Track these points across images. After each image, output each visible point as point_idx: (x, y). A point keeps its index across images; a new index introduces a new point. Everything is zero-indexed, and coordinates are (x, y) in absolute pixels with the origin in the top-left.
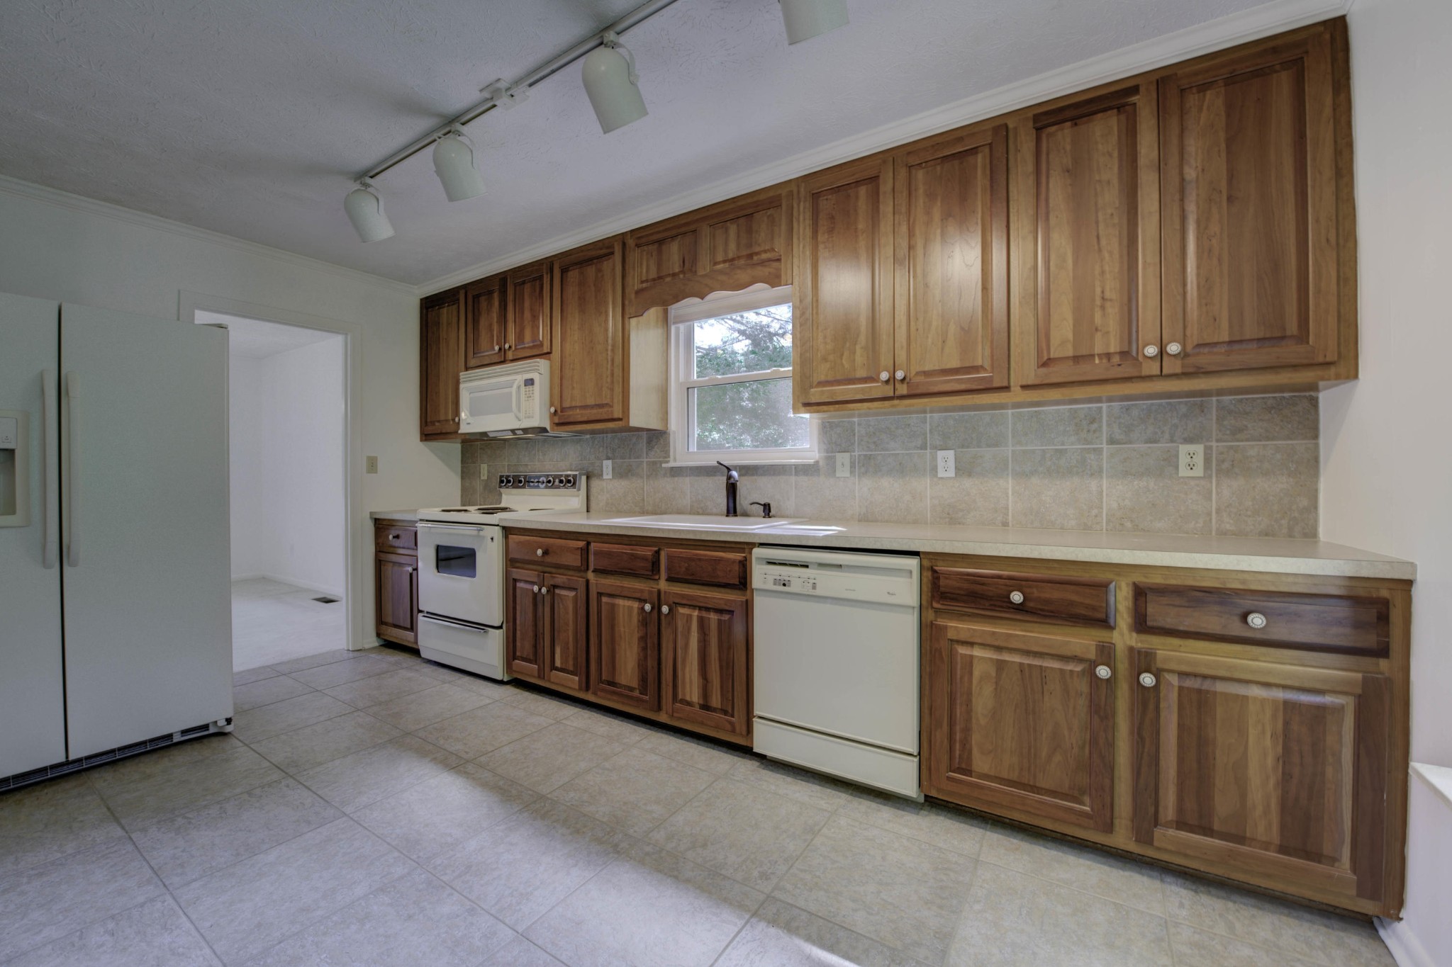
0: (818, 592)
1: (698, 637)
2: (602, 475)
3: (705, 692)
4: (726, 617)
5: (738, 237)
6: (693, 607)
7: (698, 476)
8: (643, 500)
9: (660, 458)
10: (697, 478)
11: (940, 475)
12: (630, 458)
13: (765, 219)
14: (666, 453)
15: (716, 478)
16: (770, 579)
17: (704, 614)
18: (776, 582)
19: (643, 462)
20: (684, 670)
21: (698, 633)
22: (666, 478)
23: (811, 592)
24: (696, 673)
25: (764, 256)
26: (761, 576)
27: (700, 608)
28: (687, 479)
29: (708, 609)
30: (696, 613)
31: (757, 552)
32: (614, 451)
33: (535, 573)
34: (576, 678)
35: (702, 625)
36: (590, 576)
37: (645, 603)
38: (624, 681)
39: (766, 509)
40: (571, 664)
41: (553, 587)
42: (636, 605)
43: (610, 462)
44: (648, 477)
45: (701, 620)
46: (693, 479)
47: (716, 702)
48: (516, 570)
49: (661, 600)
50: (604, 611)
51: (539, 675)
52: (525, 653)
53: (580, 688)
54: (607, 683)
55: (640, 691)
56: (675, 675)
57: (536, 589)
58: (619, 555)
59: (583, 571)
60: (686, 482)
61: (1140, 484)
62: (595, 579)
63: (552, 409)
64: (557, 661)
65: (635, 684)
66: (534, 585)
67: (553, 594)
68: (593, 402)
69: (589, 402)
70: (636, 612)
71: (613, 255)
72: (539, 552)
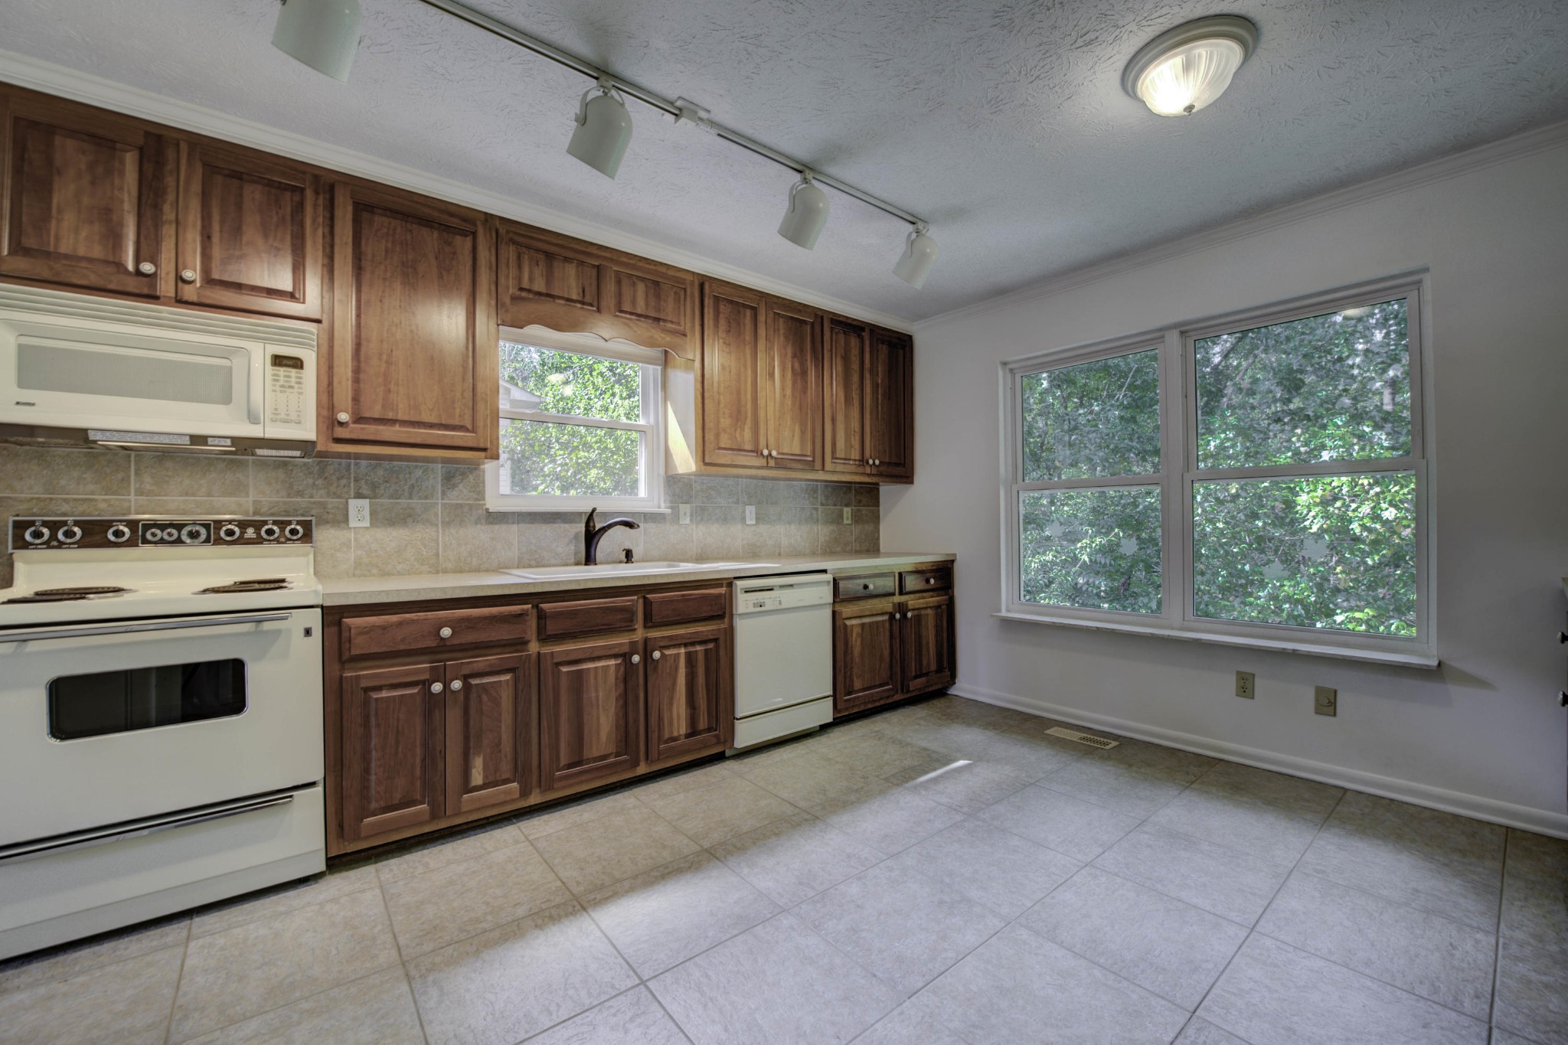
0: (784, 606)
1: (686, 672)
2: (346, 520)
3: (693, 720)
4: (711, 646)
5: (647, 296)
6: (679, 646)
7: (532, 523)
8: (437, 555)
9: (468, 499)
10: (531, 525)
11: (748, 523)
12: (410, 498)
13: (672, 294)
14: (478, 494)
15: (556, 525)
16: (751, 604)
17: (691, 649)
18: (755, 605)
19: (437, 504)
20: (670, 710)
21: (686, 667)
22: (479, 526)
23: (780, 607)
24: (684, 707)
25: (669, 325)
26: (743, 603)
27: (686, 645)
28: (515, 527)
29: (693, 644)
30: (682, 650)
31: (740, 584)
32: (374, 486)
33: (422, 667)
34: (515, 784)
35: (690, 659)
36: (534, 647)
37: (626, 657)
38: (595, 753)
39: (629, 555)
40: (506, 769)
41: (465, 678)
42: (612, 662)
43: (366, 503)
44: (447, 524)
45: (689, 655)
46: (523, 526)
47: (703, 724)
48: (368, 673)
49: (647, 648)
50: (564, 683)
51: (434, 816)
52: (397, 797)
53: (525, 793)
54: (570, 766)
55: (618, 755)
56: (660, 719)
57: (437, 687)
58: (587, 611)
59: (522, 643)
60: (512, 531)
61: (831, 527)
62: (546, 650)
63: (343, 417)
64: (477, 777)
65: (612, 749)
66: (426, 684)
67: (467, 687)
68: (433, 419)
69: (426, 418)
70: (612, 670)
71: (474, 234)
72: (446, 632)
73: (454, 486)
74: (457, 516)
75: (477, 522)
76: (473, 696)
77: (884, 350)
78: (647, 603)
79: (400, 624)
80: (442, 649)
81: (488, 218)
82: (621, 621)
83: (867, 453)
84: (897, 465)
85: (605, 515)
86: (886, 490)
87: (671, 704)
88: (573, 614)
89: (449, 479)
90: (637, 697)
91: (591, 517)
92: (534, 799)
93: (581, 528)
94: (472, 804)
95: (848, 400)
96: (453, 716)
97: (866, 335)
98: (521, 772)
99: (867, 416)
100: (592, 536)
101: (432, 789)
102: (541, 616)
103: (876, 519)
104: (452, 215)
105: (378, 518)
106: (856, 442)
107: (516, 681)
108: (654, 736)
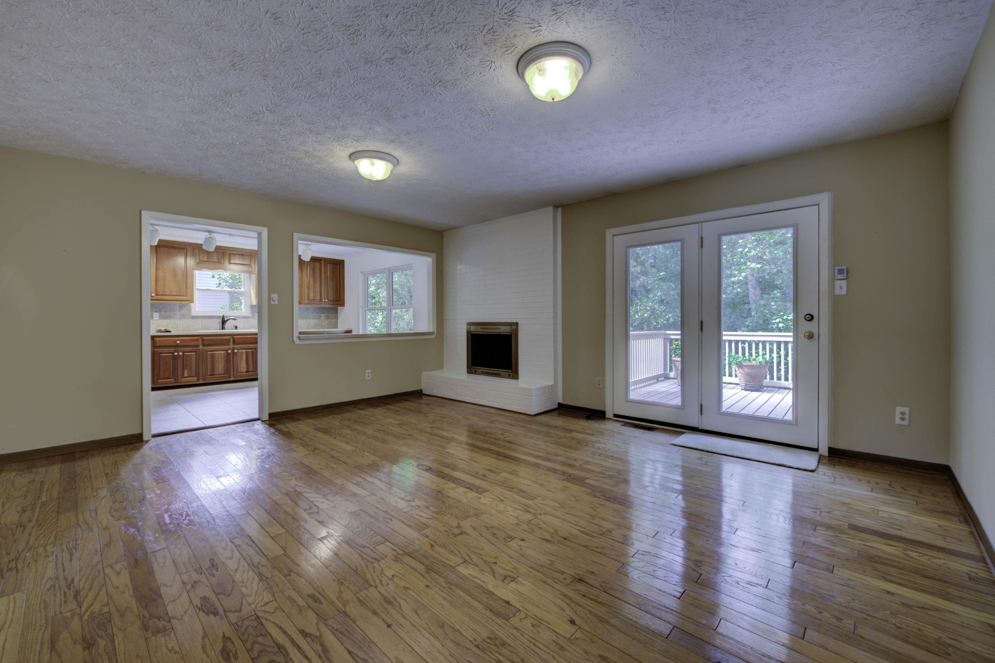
1: (245, 356)
3: (247, 369)
4: (251, 350)
5: (239, 258)
6: (243, 349)
8: (177, 326)
9: (186, 313)
10: (205, 319)
12: (169, 313)
13: (248, 257)
14: (189, 311)
15: (213, 319)
19: (177, 314)
20: (241, 365)
22: (192, 319)
24: (245, 364)
27: (245, 349)
29: (247, 349)
30: (244, 351)
32: (160, 309)
33: (173, 349)
34: (195, 378)
35: (247, 353)
36: (201, 347)
37: (227, 351)
38: (218, 373)
39: (236, 327)
40: (193, 374)
41: (183, 352)
42: (223, 352)
43: (158, 313)
44: (180, 319)
45: (246, 352)
46: (203, 319)
47: (251, 369)
48: (160, 350)
49: (233, 349)
50: (209, 356)
51: (175, 382)
52: (166, 377)
53: (198, 380)
54: (211, 375)
55: (224, 374)
56: (237, 367)
57: (176, 354)
58: (216, 339)
59: (198, 346)
60: (200, 321)
61: (316, 320)
62: (204, 348)
63: (153, 295)
64: (186, 375)
65: (223, 372)
66: (173, 353)
67: (183, 355)
68: (176, 294)
69: (174, 294)
70: (223, 354)
71: (186, 249)
72: (178, 342)
73: (182, 309)
74: (183, 316)
75: (189, 318)
76: (185, 357)
77: (329, 267)
78: (234, 338)
79: (167, 340)
80: (177, 346)
81: (190, 244)
82: (227, 342)
83: (323, 297)
84: (337, 301)
85: (227, 317)
86: (339, 308)
87: (241, 363)
88: (212, 340)
89: (181, 307)
90: (230, 361)
91: (223, 317)
92: (201, 382)
93: (221, 320)
94: (184, 381)
95: (314, 282)
96: (180, 361)
97: (323, 262)
98: (197, 375)
99: (323, 288)
100: (224, 322)
101: (175, 375)
102: (203, 340)
103: (337, 318)
104: (180, 244)
105: (160, 317)
106: (318, 294)
107: (196, 354)
108: (235, 372)
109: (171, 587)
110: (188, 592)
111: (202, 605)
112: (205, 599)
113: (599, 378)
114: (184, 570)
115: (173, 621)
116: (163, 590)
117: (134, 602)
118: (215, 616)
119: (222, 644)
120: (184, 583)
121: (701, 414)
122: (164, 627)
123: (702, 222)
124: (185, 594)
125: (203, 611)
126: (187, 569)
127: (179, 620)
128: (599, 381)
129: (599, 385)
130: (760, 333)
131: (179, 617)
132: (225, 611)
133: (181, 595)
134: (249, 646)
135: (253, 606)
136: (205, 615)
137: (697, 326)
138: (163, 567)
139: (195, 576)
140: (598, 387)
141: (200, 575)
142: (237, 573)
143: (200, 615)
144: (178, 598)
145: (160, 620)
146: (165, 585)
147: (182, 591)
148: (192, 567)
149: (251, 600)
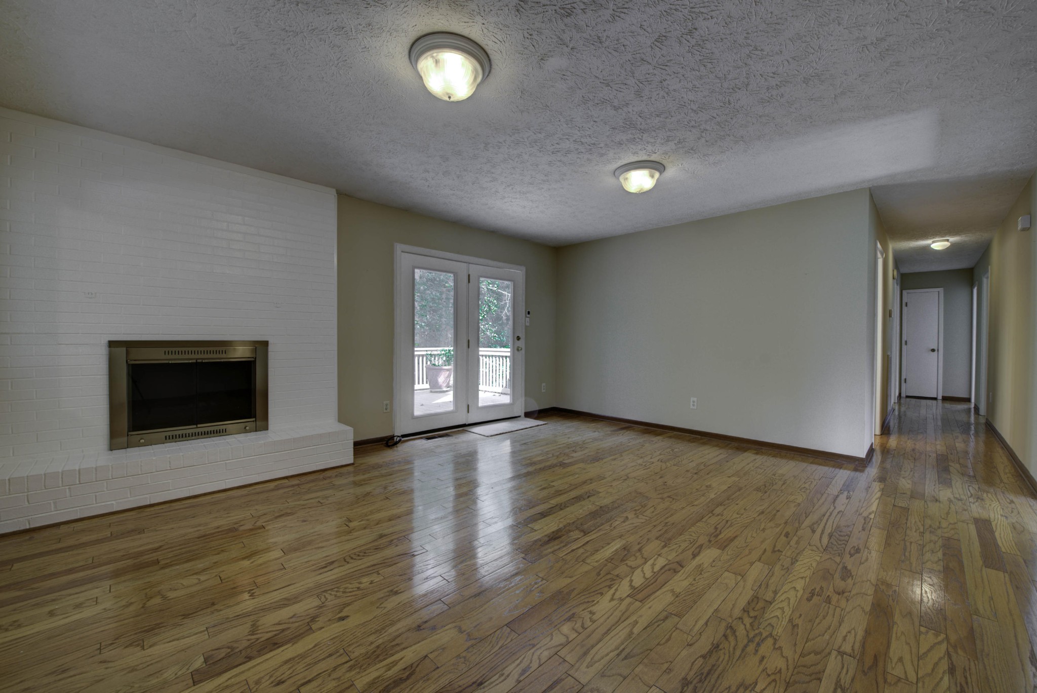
109: (859, 605)
110: (850, 592)
111: (849, 577)
112: (843, 579)
113: (388, 402)
114: (838, 610)
115: (875, 583)
116: (868, 608)
117: (896, 617)
118: (846, 567)
119: (855, 555)
120: (848, 600)
121: (468, 412)
122: (882, 585)
123: (469, 263)
124: (854, 592)
125: (851, 574)
126: (835, 610)
127: (870, 581)
128: (387, 405)
129: (386, 409)
130: (499, 349)
131: (869, 582)
132: (839, 564)
133: (857, 594)
134: (844, 546)
135: (821, 555)
136: (852, 571)
137: (466, 345)
138: (854, 629)
139: (835, 598)
140: (385, 411)
141: (830, 596)
142: (805, 576)
143: (855, 573)
144: (861, 593)
145: (883, 590)
146: (864, 611)
147: (854, 595)
148: (829, 608)
149: (818, 558)
